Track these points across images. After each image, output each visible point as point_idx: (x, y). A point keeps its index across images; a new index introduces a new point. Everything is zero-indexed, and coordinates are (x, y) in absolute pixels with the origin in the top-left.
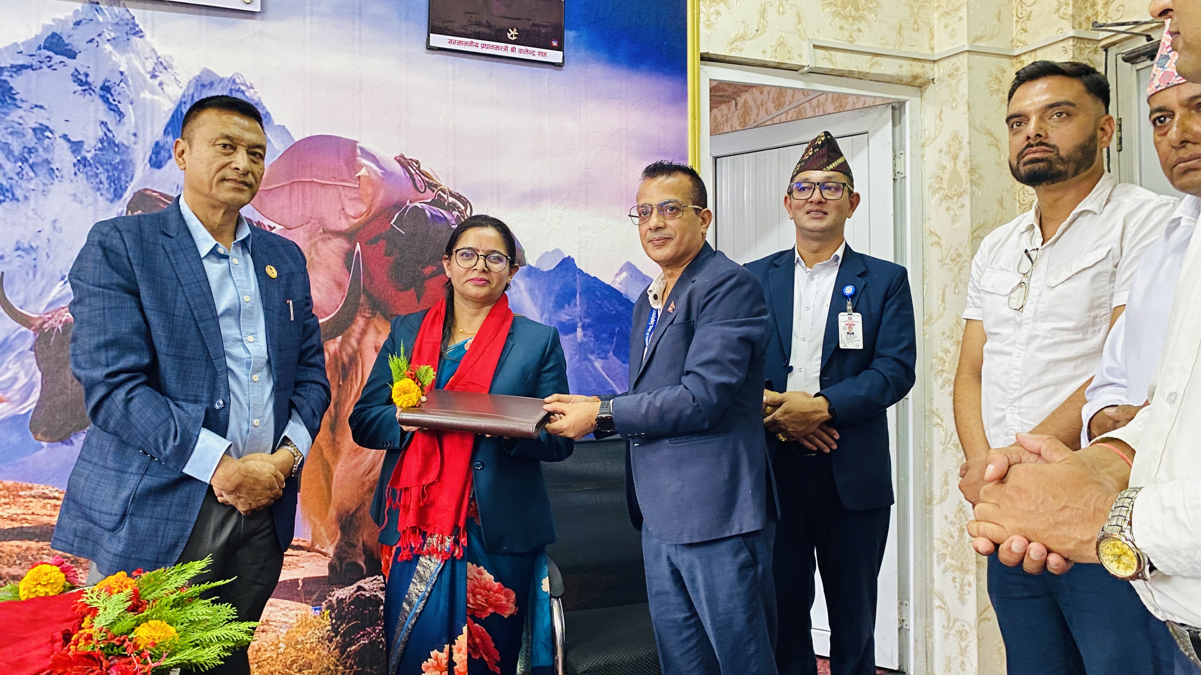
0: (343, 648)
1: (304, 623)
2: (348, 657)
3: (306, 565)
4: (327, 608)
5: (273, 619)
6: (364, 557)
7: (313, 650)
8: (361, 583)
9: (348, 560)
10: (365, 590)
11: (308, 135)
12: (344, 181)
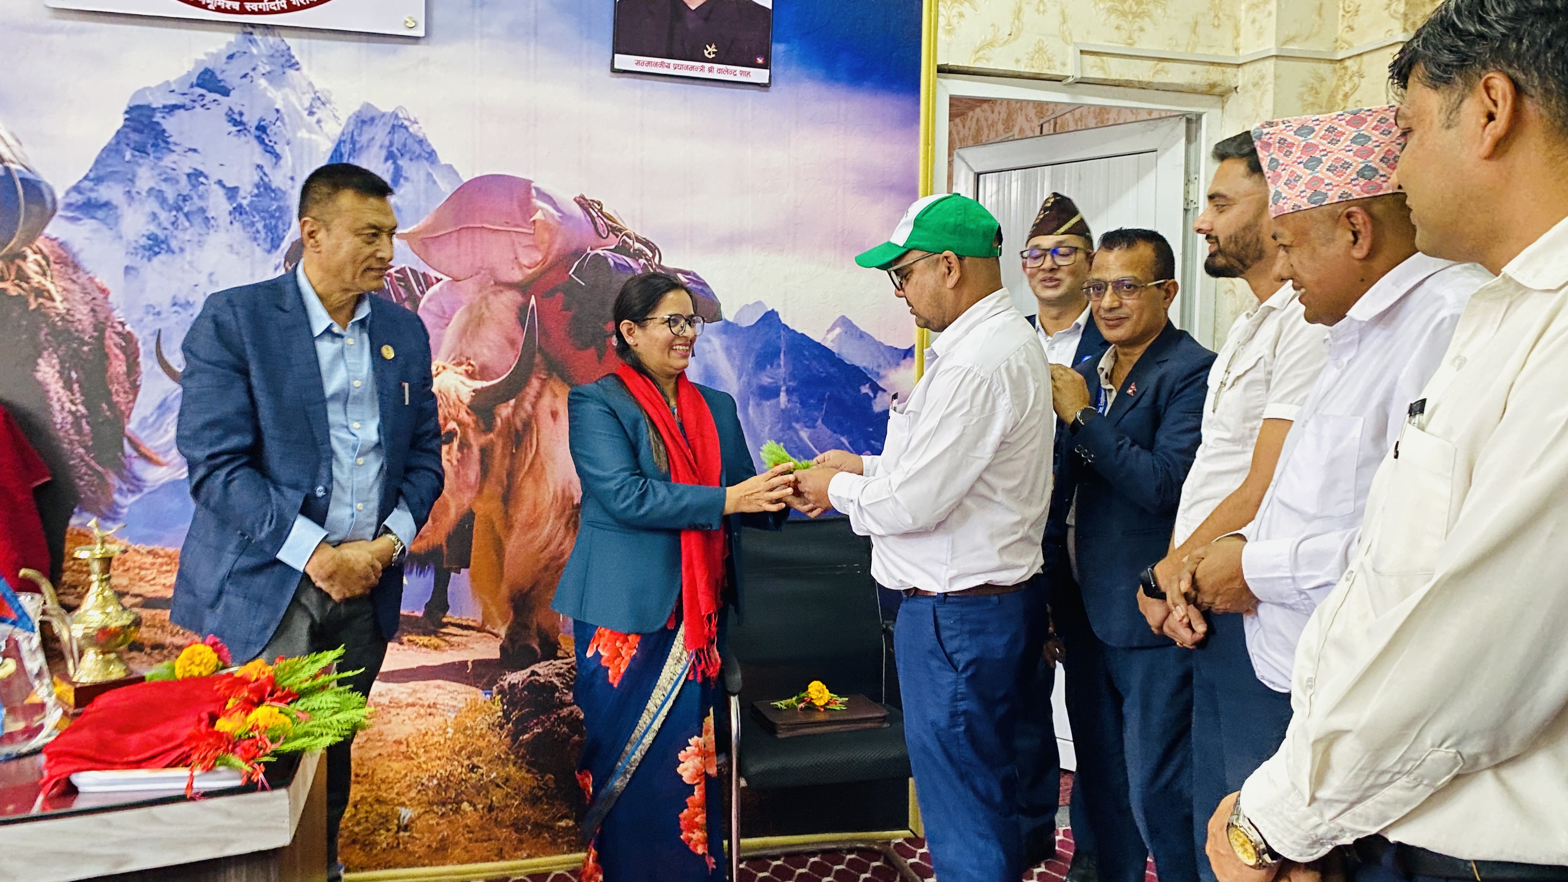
0: (514, 736)
1: (474, 708)
2: (520, 746)
3: (476, 646)
4: (499, 693)
5: (440, 702)
11: (477, 175)
12: (517, 226)
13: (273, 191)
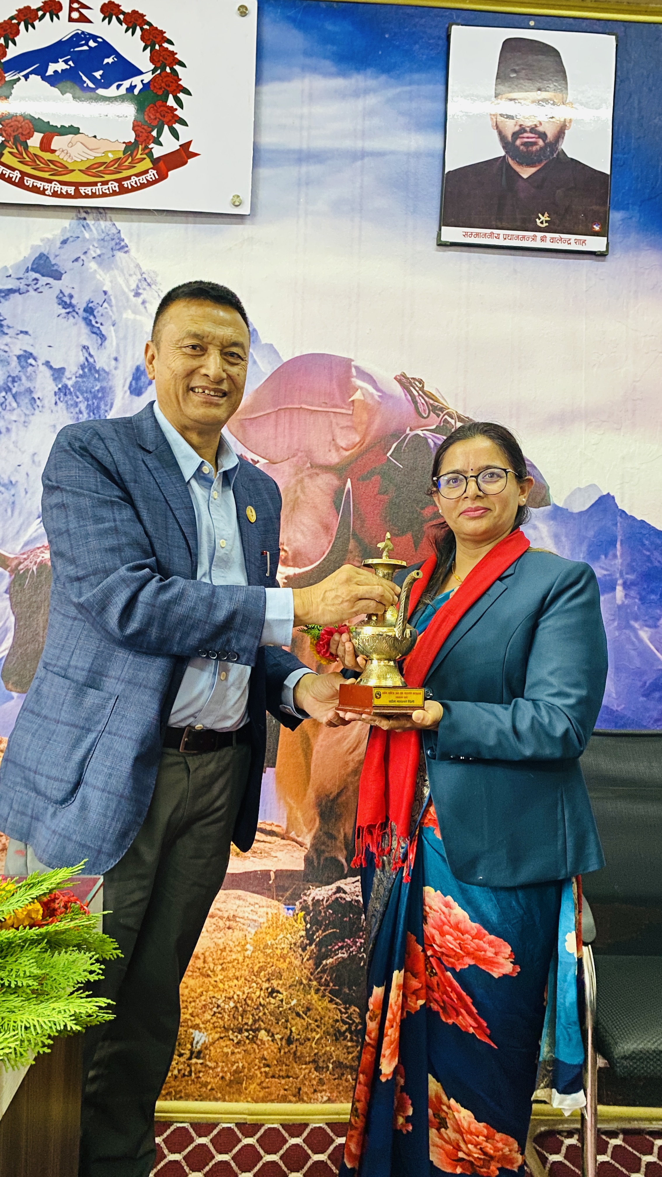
0: (318, 959)
1: (275, 924)
2: (323, 971)
3: (279, 854)
4: (302, 909)
5: (241, 915)
6: (345, 852)
7: (283, 957)
8: (341, 883)
9: (327, 854)
10: (345, 892)
11: (297, 354)
12: (336, 406)
13: (97, 372)
